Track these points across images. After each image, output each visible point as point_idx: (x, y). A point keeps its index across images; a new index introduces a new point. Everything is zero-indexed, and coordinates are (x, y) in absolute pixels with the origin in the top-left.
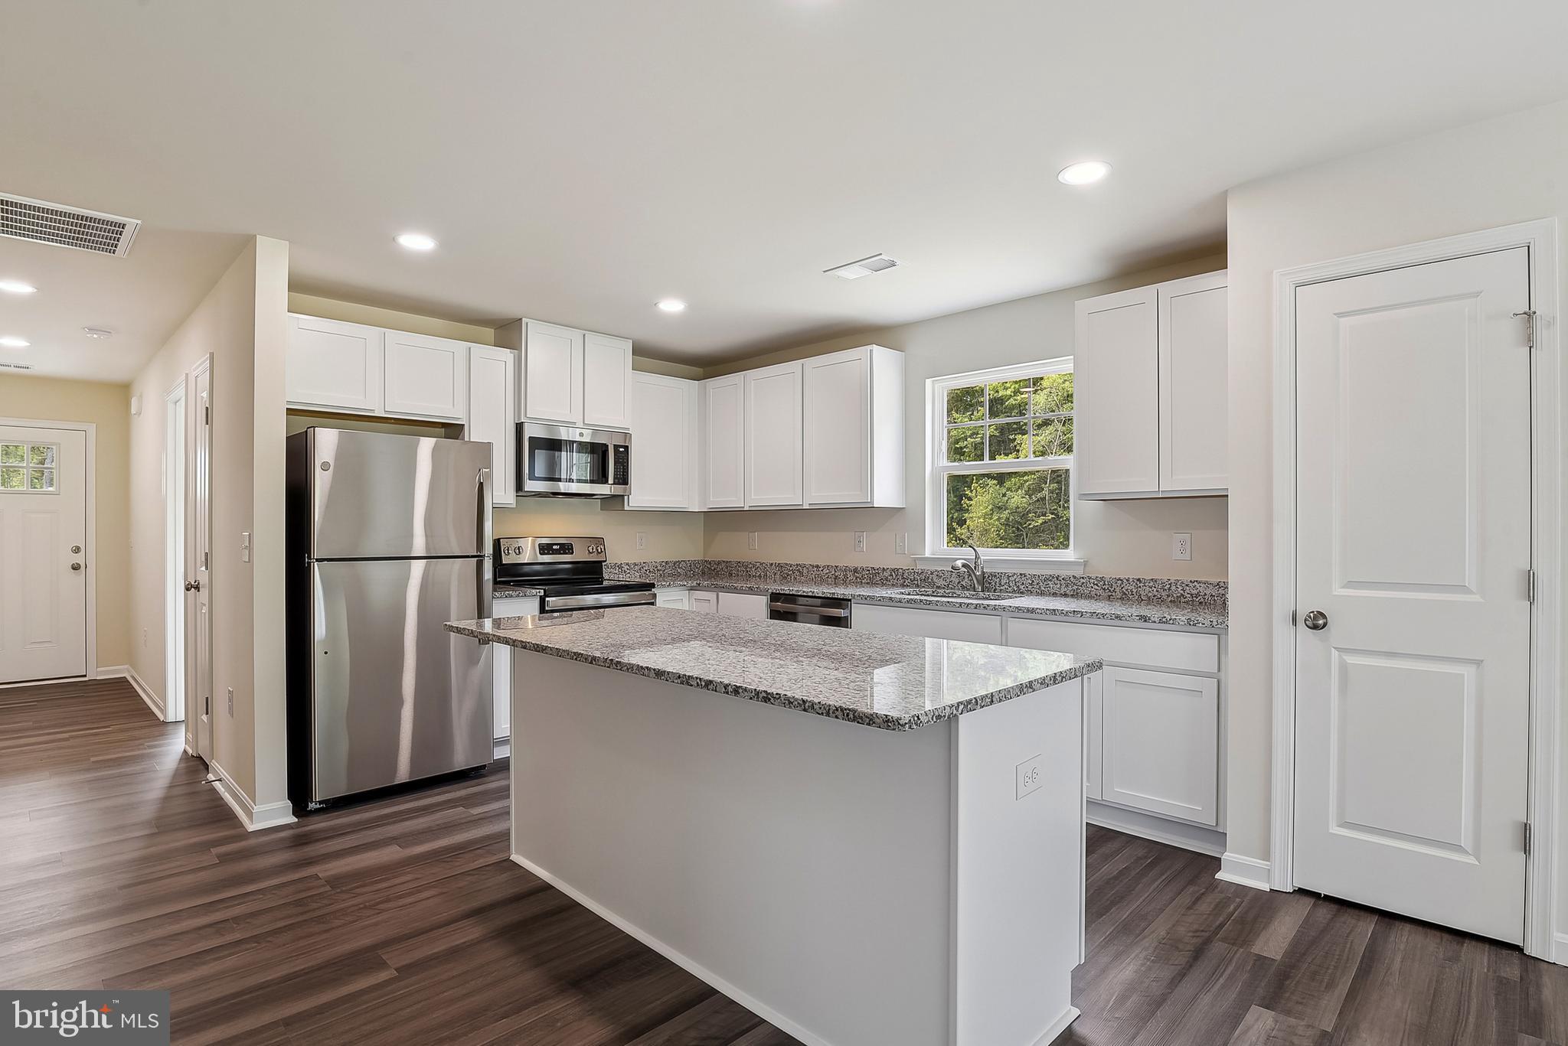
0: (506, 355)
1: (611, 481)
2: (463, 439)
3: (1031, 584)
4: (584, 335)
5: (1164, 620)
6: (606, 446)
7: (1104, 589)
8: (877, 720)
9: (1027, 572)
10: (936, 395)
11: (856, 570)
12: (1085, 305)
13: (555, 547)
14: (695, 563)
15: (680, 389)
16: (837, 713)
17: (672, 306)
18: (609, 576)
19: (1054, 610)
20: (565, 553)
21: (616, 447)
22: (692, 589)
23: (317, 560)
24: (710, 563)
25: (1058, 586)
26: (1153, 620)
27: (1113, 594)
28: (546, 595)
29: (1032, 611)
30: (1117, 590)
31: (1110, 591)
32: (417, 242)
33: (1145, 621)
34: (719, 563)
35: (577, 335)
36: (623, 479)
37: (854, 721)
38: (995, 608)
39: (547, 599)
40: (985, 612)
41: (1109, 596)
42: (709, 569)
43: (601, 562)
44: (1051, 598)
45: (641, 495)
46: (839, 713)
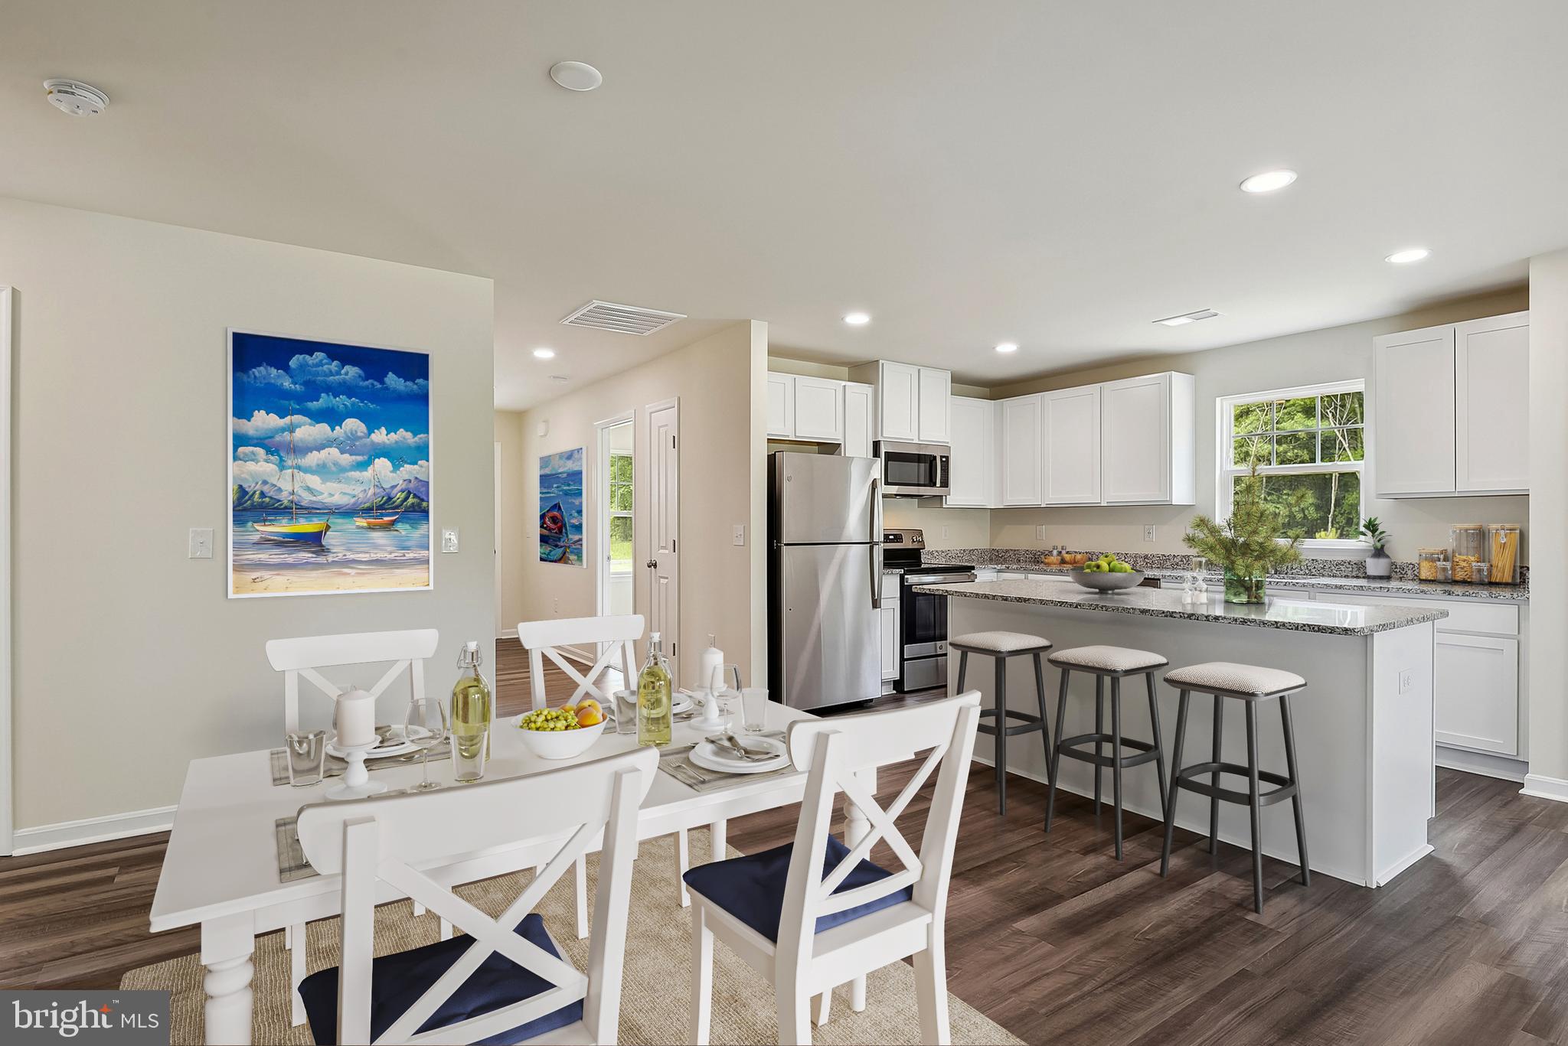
0: (865, 389)
1: (938, 485)
2: (840, 455)
3: (1323, 568)
4: (919, 370)
5: (1467, 593)
6: (935, 458)
7: (1396, 572)
8: (1337, 630)
9: (1318, 558)
10: (1225, 408)
11: (1146, 557)
12: (1385, 341)
13: (891, 537)
14: (984, 551)
15: (984, 407)
16: (1304, 628)
17: (1007, 348)
18: (926, 560)
19: (1362, 587)
20: (897, 542)
21: (942, 457)
22: (999, 571)
23: (785, 545)
24: (998, 552)
25: (1351, 569)
26: (1457, 593)
27: (1405, 576)
28: (905, 574)
29: (1341, 587)
30: (1409, 572)
31: (1401, 573)
32: (857, 319)
33: (1449, 594)
34: (1007, 551)
35: (914, 370)
36: (945, 484)
37: (1318, 631)
38: (1304, 585)
39: (906, 576)
40: (1295, 588)
41: (1401, 578)
42: (997, 556)
43: (918, 550)
44: (1344, 579)
45: (958, 495)
46: (1306, 628)
